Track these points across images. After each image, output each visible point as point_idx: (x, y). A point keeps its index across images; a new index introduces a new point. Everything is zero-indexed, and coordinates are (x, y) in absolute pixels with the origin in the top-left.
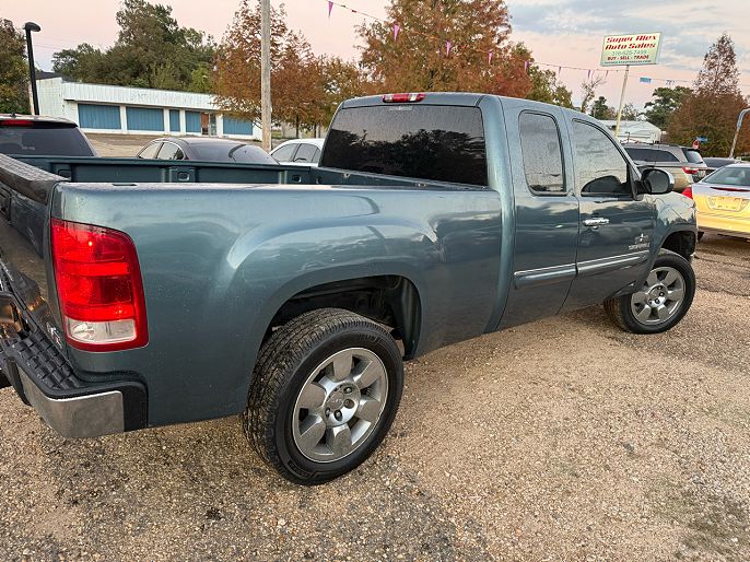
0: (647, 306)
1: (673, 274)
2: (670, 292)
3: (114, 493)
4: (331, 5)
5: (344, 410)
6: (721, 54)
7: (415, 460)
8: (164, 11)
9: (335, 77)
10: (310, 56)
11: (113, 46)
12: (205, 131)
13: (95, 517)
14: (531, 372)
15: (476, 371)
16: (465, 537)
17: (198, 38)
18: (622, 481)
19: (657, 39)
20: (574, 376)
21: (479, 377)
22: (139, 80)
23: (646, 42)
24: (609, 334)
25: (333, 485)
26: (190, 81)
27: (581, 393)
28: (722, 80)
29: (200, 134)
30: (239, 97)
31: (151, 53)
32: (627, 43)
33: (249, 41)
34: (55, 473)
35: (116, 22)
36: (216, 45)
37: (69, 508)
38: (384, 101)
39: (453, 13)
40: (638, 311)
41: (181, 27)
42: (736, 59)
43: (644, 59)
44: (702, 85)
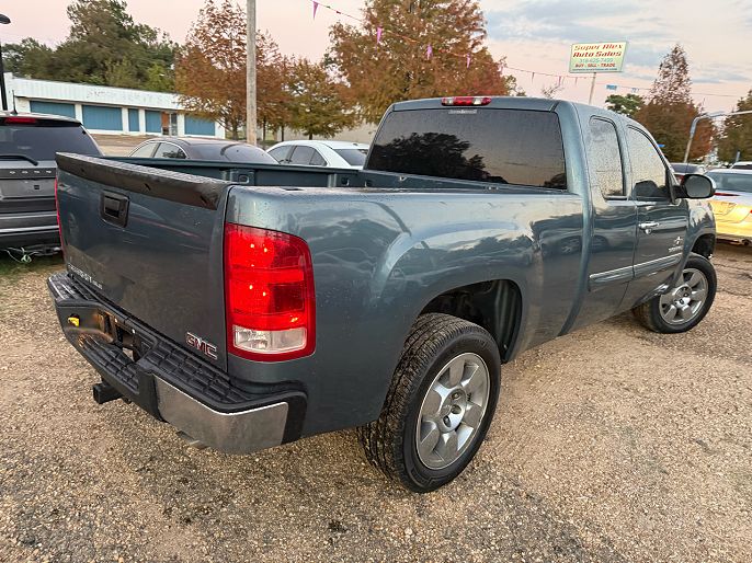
0: (673, 307)
1: (697, 276)
2: (693, 293)
3: (225, 509)
4: (316, 5)
5: (451, 416)
6: (675, 63)
7: (510, 463)
8: (118, 7)
9: (303, 78)
10: (277, 56)
11: (64, 41)
12: (166, 131)
13: (216, 535)
14: (582, 373)
15: (529, 375)
16: (589, 538)
17: (153, 35)
18: (710, 477)
19: (623, 47)
20: (622, 375)
21: (535, 379)
22: (93, 77)
23: (612, 50)
24: (637, 334)
25: (443, 492)
26: (147, 79)
27: (636, 392)
28: (676, 89)
29: (160, 135)
30: (204, 97)
31: (105, 49)
32: (595, 51)
33: (215, 40)
34: (154, 491)
35: (67, 16)
36: (171, 42)
37: (184, 527)
38: (444, 104)
39: (429, 16)
40: (665, 312)
41: (136, 24)
42: (689, 68)
43: (610, 68)
44: (658, 93)
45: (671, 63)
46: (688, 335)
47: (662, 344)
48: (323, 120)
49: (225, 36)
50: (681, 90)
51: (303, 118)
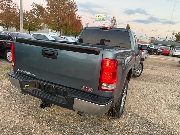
0: (136, 72)
1: (141, 65)
2: (140, 69)
19: (106, 16)
23: (104, 16)
32: (100, 16)
43: (104, 20)
44: (111, 26)
45: (113, 20)
46: (139, 77)
47: (136, 80)
48: (33, 27)
49: (3, 3)
50: (115, 26)
51: (28, 27)
